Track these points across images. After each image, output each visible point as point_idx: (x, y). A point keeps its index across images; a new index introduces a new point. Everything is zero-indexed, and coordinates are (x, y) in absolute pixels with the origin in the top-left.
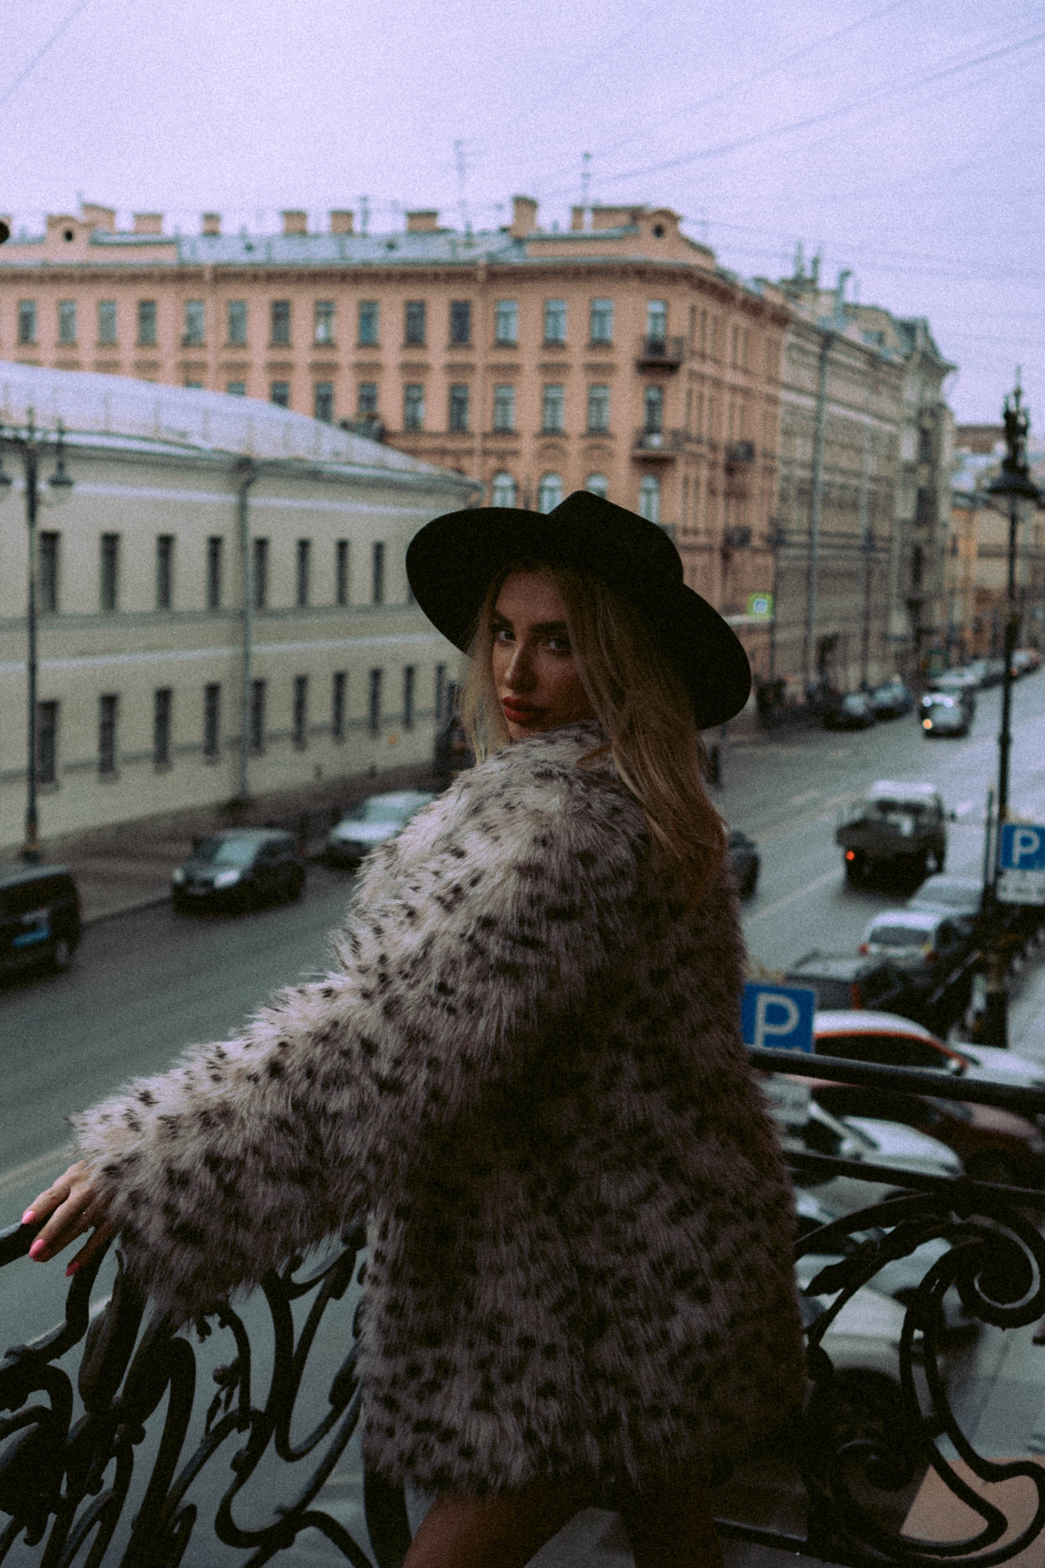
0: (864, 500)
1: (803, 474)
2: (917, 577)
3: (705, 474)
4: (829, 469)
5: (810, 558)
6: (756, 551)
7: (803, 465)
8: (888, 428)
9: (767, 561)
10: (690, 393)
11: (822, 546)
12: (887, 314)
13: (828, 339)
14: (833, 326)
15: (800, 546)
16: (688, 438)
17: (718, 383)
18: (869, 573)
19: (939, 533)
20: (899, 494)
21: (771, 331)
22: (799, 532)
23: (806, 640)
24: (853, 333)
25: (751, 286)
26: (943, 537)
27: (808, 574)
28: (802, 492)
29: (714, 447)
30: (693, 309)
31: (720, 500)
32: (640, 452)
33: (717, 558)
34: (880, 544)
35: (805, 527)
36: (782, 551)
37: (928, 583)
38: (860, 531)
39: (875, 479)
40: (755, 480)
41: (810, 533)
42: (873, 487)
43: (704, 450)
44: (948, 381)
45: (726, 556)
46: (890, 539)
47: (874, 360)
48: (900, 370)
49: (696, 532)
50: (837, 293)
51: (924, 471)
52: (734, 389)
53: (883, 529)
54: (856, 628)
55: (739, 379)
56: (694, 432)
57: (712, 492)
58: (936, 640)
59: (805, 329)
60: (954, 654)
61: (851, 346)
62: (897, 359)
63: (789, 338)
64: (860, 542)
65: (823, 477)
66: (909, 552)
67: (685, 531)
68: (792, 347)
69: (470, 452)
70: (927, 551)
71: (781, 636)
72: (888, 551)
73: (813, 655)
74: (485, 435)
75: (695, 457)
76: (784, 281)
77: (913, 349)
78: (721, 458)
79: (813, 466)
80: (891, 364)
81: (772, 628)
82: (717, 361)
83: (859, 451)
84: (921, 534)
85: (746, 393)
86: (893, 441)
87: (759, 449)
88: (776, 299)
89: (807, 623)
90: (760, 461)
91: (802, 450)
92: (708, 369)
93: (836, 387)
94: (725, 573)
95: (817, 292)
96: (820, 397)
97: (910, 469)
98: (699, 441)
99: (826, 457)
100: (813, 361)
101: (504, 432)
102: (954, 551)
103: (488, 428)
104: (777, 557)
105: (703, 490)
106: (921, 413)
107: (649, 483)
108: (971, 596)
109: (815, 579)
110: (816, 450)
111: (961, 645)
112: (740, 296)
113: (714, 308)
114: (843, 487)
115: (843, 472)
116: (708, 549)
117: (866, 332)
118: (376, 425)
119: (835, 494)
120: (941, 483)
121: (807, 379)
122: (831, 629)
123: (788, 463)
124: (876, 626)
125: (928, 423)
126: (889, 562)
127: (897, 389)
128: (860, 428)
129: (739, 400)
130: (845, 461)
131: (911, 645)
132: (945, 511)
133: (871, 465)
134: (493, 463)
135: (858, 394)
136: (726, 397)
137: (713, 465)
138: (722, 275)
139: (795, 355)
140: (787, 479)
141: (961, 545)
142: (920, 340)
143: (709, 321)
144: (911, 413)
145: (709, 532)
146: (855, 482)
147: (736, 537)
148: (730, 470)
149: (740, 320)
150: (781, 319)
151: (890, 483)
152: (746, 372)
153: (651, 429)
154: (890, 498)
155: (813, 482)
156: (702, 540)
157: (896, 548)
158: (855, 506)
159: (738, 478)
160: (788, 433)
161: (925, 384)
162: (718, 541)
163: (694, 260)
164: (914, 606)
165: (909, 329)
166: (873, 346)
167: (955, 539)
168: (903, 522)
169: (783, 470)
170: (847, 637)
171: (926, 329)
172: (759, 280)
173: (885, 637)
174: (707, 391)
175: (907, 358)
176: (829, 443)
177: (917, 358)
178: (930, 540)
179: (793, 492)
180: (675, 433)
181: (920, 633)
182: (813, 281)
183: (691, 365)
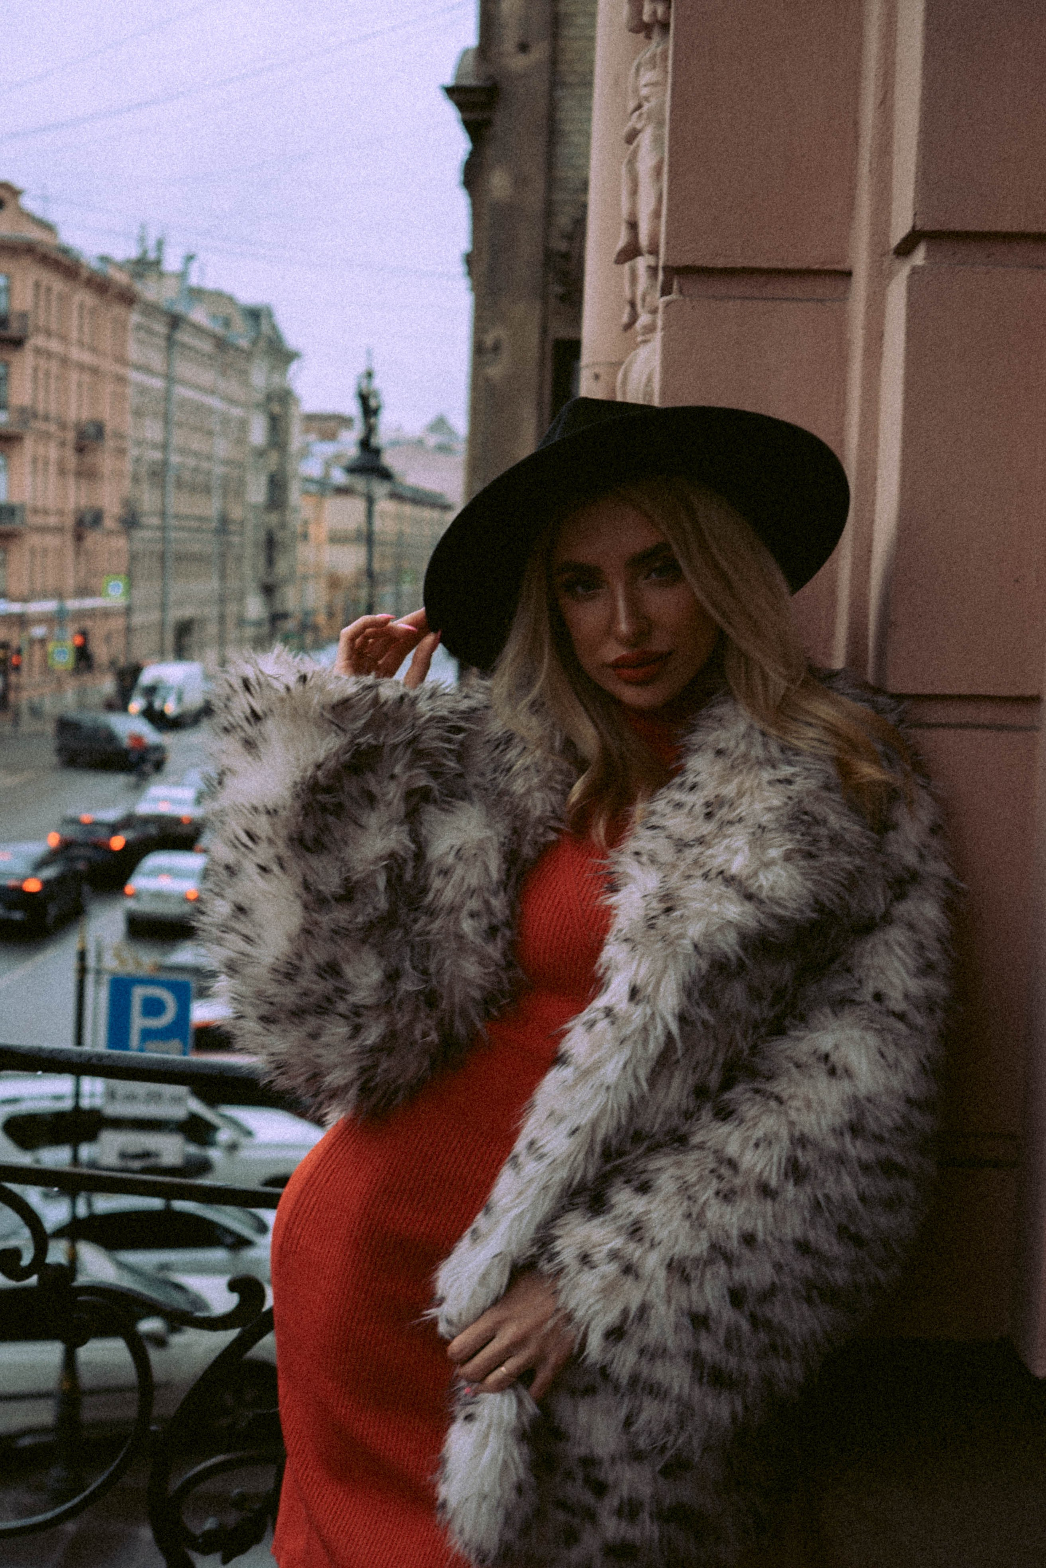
0: (216, 484)
1: (157, 455)
2: (270, 562)
3: (53, 453)
4: (183, 451)
5: (164, 540)
6: (110, 533)
7: (155, 446)
8: (237, 412)
9: (120, 543)
10: (36, 369)
11: (176, 529)
12: (231, 299)
13: (175, 321)
14: (180, 308)
15: (154, 528)
16: (35, 416)
17: (65, 361)
18: (223, 555)
19: (290, 518)
20: (250, 478)
21: (118, 310)
22: (152, 514)
23: (162, 624)
24: (199, 315)
25: (95, 264)
26: (295, 521)
27: (163, 557)
28: (154, 473)
29: (63, 426)
30: (37, 285)
31: (71, 481)
33: (69, 538)
34: (232, 528)
35: (158, 509)
36: (136, 533)
37: (282, 567)
38: (213, 514)
39: (227, 462)
40: (106, 462)
41: (163, 514)
42: (225, 470)
43: (53, 428)
44: (294, 366)
45: (79, 537)
46: (242, 523)
47: (221, 344)
48: (248, 355)
49: (46, 512)
50: (183, 275)
51: (274, 455)
52: (82, 367)
53: (237, 513)
54: (211, 612)
55: (86, 357)
56: (41, 408)
57: (62, 472)
58: (290, 625)
59: (152, 310)
60: (309, 638)
61: (198, 330)
62: (244, 343)
63: (135, 318)
64: (214, 525)
65: (175, 459)
66: (262, 536)
67: (35, 511)
68: (139, 327)
70: (280, 535)
71: (138, 619)
72: (242, 534)
73: (170, 638)
75: (46, 436)
76: (128, 261)
77: (259, 333)
78: (70, 437)
79: (164, 447)
80: (237, 349)
81: (128, 611)
82: (64, 339)
83: (210, 433)
84: (273, 519)
85: (95, 371)
86: (243, 425)
87: (109, 428)
88: (121, 278)
89: (163, 607)
90: (110, 443)
91: (153, 431)
92: (54, 345)
93: (184, 368)
94: (77, 554)
95: (161, 275)
96: (170, 378)
97: (261, 453)
98: (46, 418)
99: (178, 438)
100: (163, 343)
102: (305, 536)
104: (130, 539)
105: (52, 469)
106: (269, 398)
108: (323, 581)
109: (169, 562)
110: (166, 432)
111: (315, 628)
112: (84, 274)
113: (58, 284)
114: (195, 470)
115: (196, 454)
116: (61, 530)
117: (214, 317)
119: (187, 476)
120: (291, 468)
121: (156, 360)
122: (188, 612)
123: (139, 443)
124: (232, 608)
125: (276, 408)
126: (242, 545)
127: (244, 372)
128: (211, 411)
129: (86, 378)
130: (197, 443)
131: (266, 629)
132: (295, 496)
133: (222, 448)
135: (207, 377)
136: (74, 376)
137: (63, 444)
138: (65, 251)
139: (142, 334)
140: (138, 460)
141: (312, 530)
142: (265, 327)
143: (54, 297)
144: (260, 397)
145: (61, 513)
146: (205, 465)
147: (88, 518)
148: (80, 450)
149: (84, 297)
150: (128, 298)
151: (240, 465)
152: (94, 350)
154: (242, 483)
155: (165, 463)
156: (52, 521)
157: (249, 532)
158: (207, 490)
159: (88, 458)
160: (138, 413)
161: (273, 368)
162: (69, 521)
163: (35, 234)
164: (269, 590)
165: (255, 315)
166: (219, 330)
167: (306, 523)
168: (255, 507)
169: (134, 452)
170: (203, 622)
171: (270, 315)
172: (105, 259)
173: (241, 622)
174: (54, 367)
175: (254, 343)
176: (180, 425)
177: (262, 344)
178: (283, 526)
179: (144, 474)
180: (22, 410)
181: (277, 618)
182: (158, 262)
183: (37, 340)
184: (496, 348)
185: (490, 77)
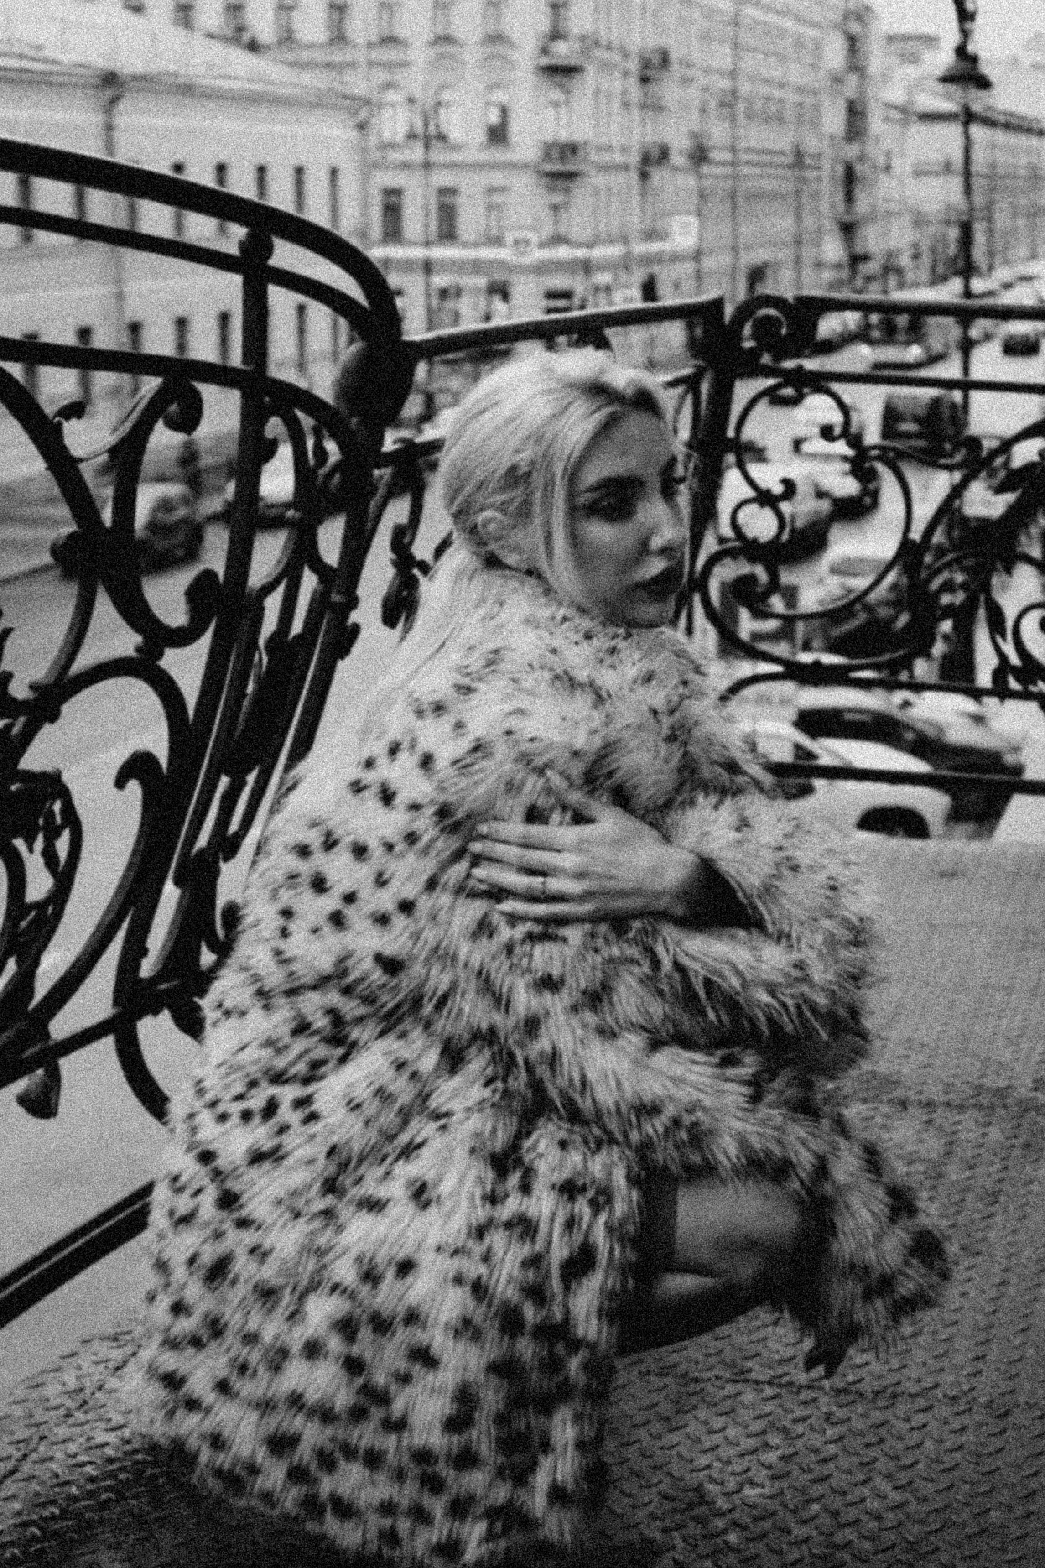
0: (789, 114)
1: (726, 84)
2: (849, 197)
3: (617, 84)
4: (752, 78)
5: (736, 177)
6: (676, 169)
7: (723, 74)
8: (812, 33)
9: (688, 181)
11: (748, 163)
15: (724, 164)
16: (597, 43)
18: (798, 192)
19: (871, 149)
20: (826, 105)
22: (723, 148)
23: (734, 268)
26: (876, 153)
27: (733, 195)
28: (722, 104)
29: (626, 55)
31: (636, 115)
32: (545, 61)
33: (634, 177)
34: (808, 161)
35: (728, 141)
36: (705, 169)
37: (862, 205)
38: (788, 148)
39: (800, 89)
40: (671, 92)
41: (733, 150)
42: (797, 98)
43: (616, 57)
45: (644, 176)
46: (819, 155)
49: (609, 148)
51: (853, 80)
53: (811, 144)
54: (785, 254)
56: (603, 36)
57: (626, 105)
58: (873, 266)
60: (892, 283)
64: (789, 160)
65: (745, 88)
66: (840, 170)
67: (599, 148)
69: (353, 65)
70: (858, 168)
71: (708, 263)
72: (818, 168)
73: (742, 284)
74: (370, 45)
75: (606, 66)
78: (633, 66)
79: (733, 74)
81: (697, 255)
83: (783, 58)
84: (852, 151)
86: (818, 47)
87: (674, 56)
89: (735, 250)
90: (676, 72)
91: (722, 56)
94: (643, 194)
97: (837, 80)
98: (609, 48)
99: (749, 63)
101: (390, 40)
102: (888, 168)
103: (374, 38)
104: (700, 177)
105: (616, 102)
106: (846, 17)
107: (556, 95)
108: (907, 219)
109: (740, 201)
110: (736, 56)
111: (899, 272)
114: (768, 99)
115: (768, 81)
116: (626, 167)
118: (246, 37)
119: (758, 105)
120: (870, 93)
122: (760, 256)
123: (707, 71)
124: (809, 250)
125: (855, 28)
126: (819, 179)
128: (782, 33)
130: (767, 69)
131: (845, 274)
132: (876, 124)
133: (796, 75)
134: (381, 76)
137: (626, 74)
140: (706, 89)
141: (896, 162)
144: (835, 16)
145: (624, 150)
146: (777, 93)
147: (655, 155)
148: (645, 80)
151: (815, 93)
153: (556, 35)
154: (817, 109)
155: (734, 92)
156: (617, 158)
157: (826, 166)
158: (780, 119)
159: (653, 88)
160: (705, 37)
162: (634, 159)
164: (848, 229)
167: (888, 154)
168: (832, 138)
169: (703, 81)
170: (777, 265)
173: (819, 265)
176: (751, 50)
178: (862, 158)
179: (713, 104)
180: (583, 38)
181: (856, 260)
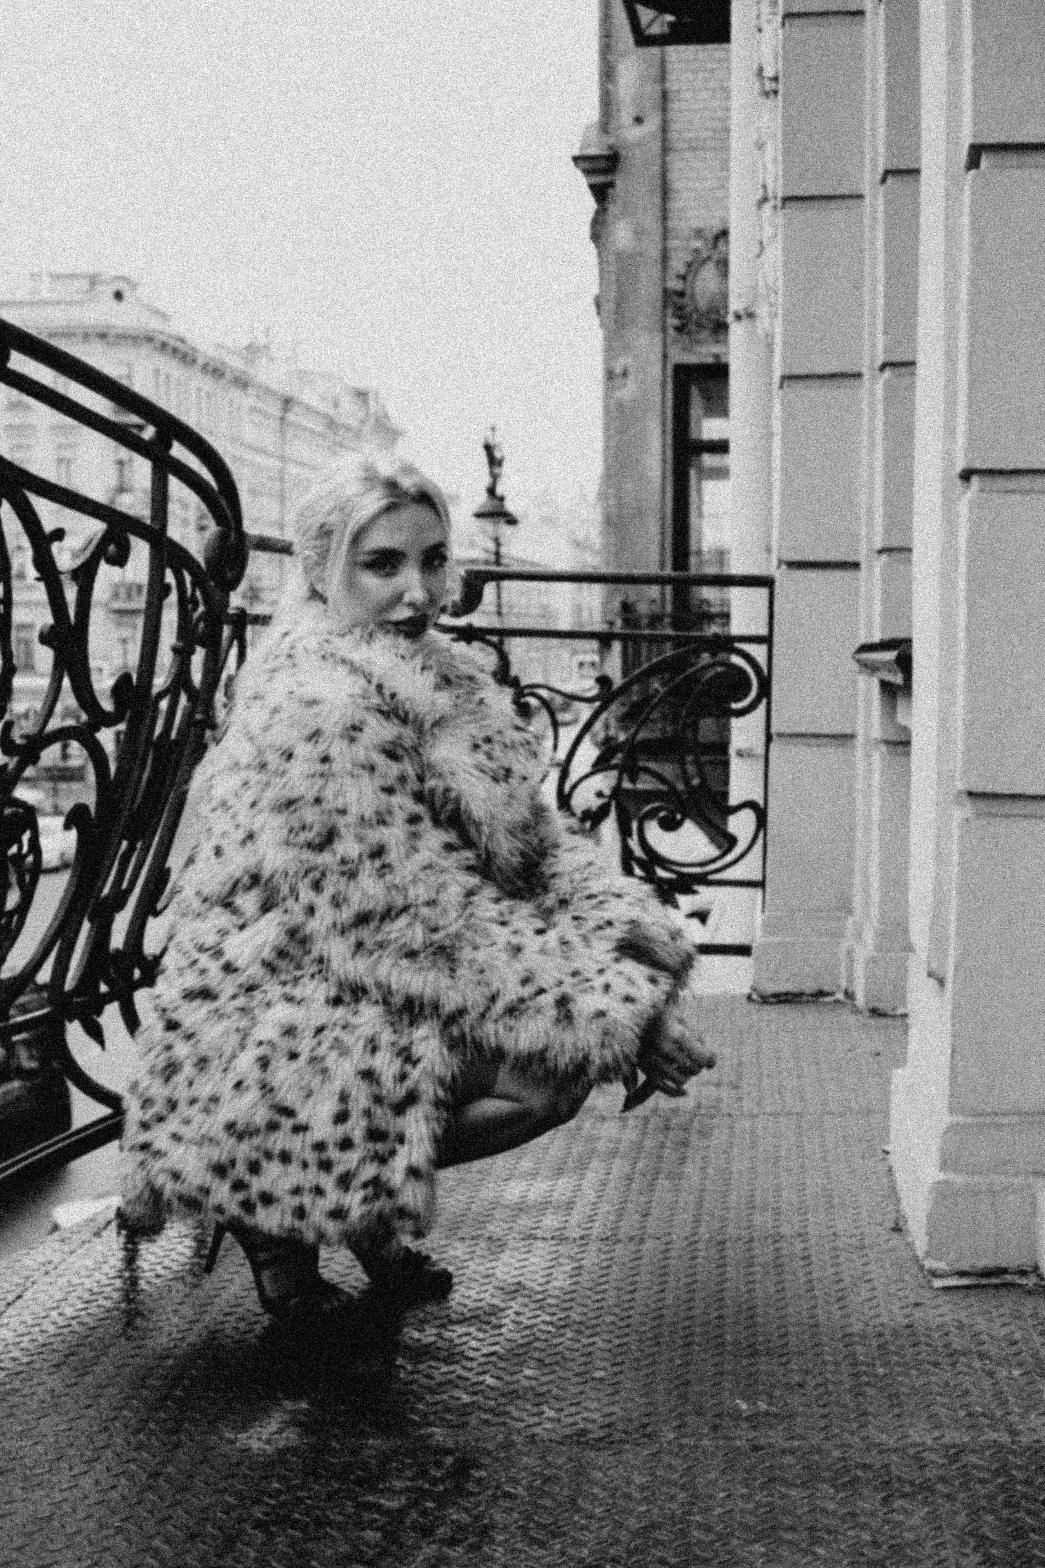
7: (272, 524)
12: (339, 380)
13: (287, 402)
14: (290, 390)
21: (233, 394)
24: (309, 397)
25: (210, 353)
30: (157, 372)
35: (276, 584)
47: (332, 423)
48: (356, 433)
50: (291, 359)
59: (264, 393)
61: (310, 411)
62: (353, 423)
63: (248, 400)
68: (254, 410)
76: (240, 347)
77: (367, 413)
79: (281, 524)
80: (347, 428)
88: (235, 363)
91: (269, 509)
93: (299, 448)
95: (271, 358)
96: (283, 458)
100: (275, 424)
110: (282, 508)
112: (201, 360)
113: (177, 371)
117: (321, 396)
121: (269, 441)
135: (319, 456)
138: (182, 340)
139: (257, 418)
142: (373, 407)
143: (173, 383)
149: (201, 382)
150: (242, 383)
160: (254, 493)
163: (154, 324)
165: (363, 395)
166: (329, 410)
171: (377, 395)
172: (219, 346)
175: (362, 422)
177: (371, 422)
182: (267, 347)
184: (625, 374)
185: (610, 147)
